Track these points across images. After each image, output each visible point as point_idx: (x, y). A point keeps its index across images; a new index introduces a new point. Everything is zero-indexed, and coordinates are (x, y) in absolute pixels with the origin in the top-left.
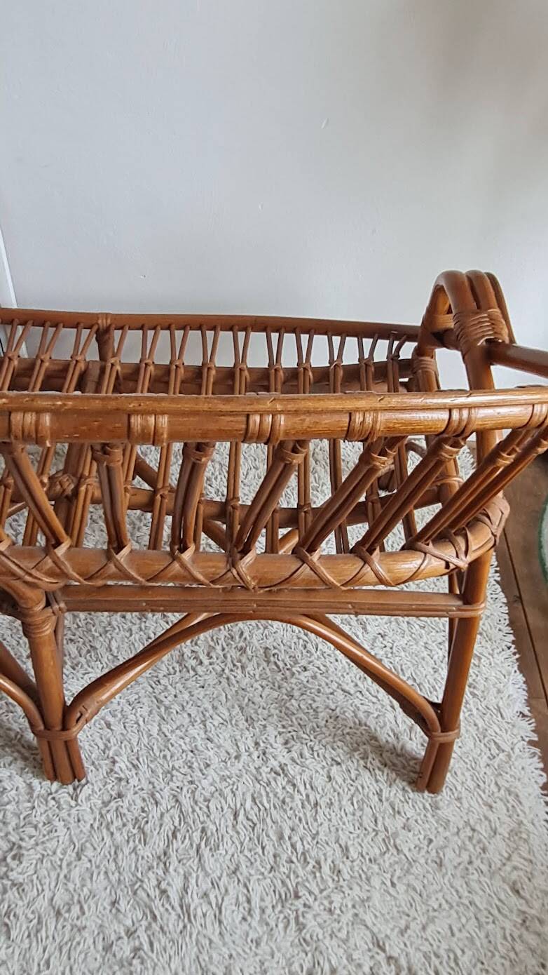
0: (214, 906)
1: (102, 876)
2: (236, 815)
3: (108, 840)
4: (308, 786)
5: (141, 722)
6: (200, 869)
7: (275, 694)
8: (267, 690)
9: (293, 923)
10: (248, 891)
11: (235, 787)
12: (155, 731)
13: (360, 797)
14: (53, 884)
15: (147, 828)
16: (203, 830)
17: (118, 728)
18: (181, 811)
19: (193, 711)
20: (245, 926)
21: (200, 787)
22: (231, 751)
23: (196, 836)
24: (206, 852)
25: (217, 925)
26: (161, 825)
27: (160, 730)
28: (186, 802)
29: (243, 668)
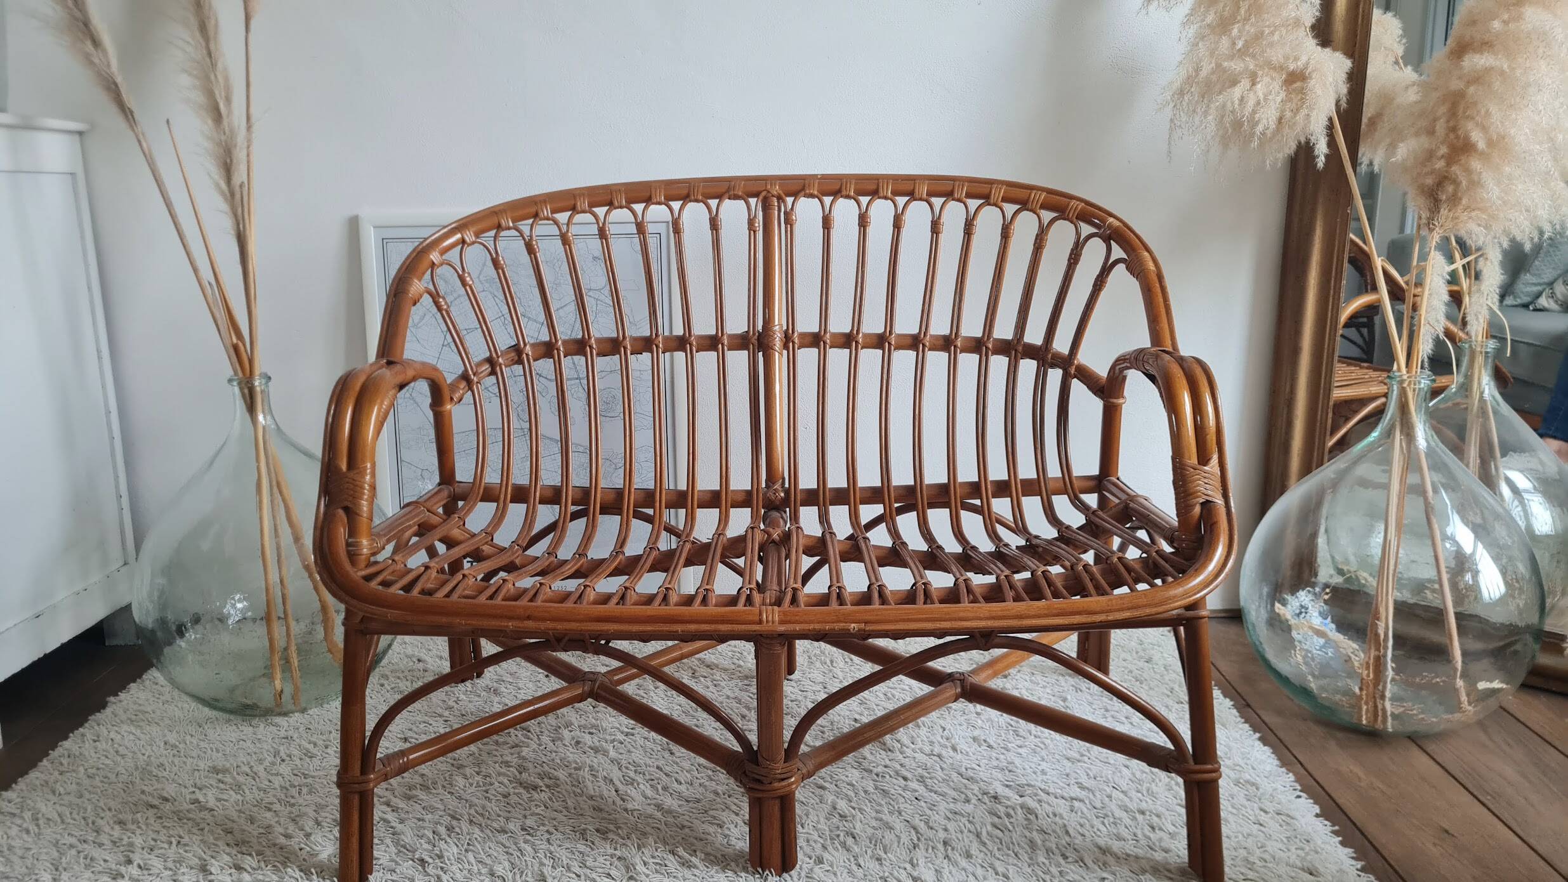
2: (978, 835)
4: (1051, 816)
5: (854, 783)
6: (951, 866)
7: (995, 763)
11: (971, 818)
12: (871, 789)
13: (1112, 820)
16: (945, 843)
19: (909, 775)
21: (933, 818)
22: (957, 797)
23: (940, 847)
26: (899, 842)
29: (954, 749)
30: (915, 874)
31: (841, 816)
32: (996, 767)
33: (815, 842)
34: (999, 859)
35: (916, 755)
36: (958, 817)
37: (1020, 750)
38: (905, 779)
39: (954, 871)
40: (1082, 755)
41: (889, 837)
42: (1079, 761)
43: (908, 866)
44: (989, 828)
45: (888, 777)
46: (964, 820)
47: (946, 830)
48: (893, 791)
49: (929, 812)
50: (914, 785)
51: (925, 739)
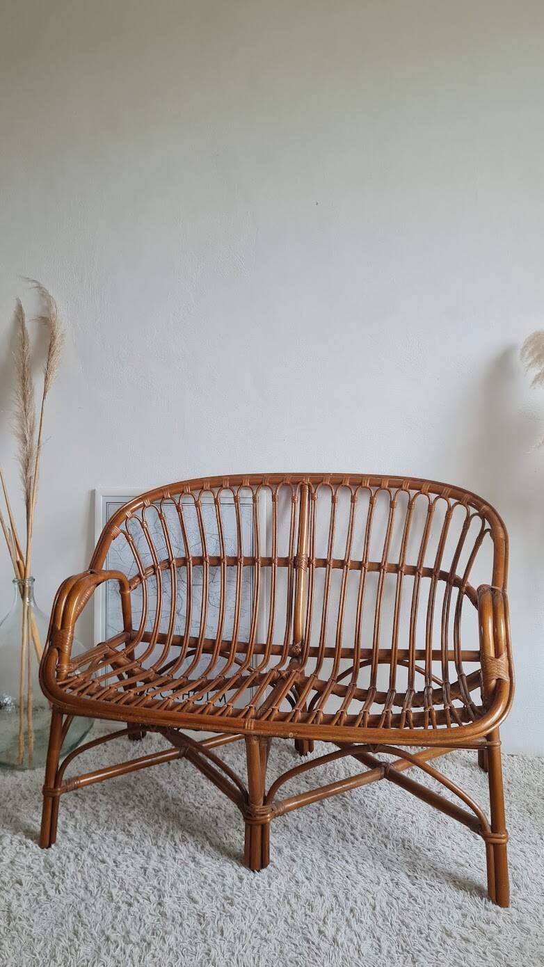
0: (356, 943)
1: (282, 923)
2: (374, 909)
3: (288, 907)
5: (314, 860)
6: (348, 927)
7: (407, 860)
8: (402, 857)
9: (410, 959)
10: (379, 941)
11: (375, 896)
12: (323, 866)
14: (251, 920)
15: (314, 904)
17: (299, 861)
18: (338, 901)
19: (350, 860)
20: (377, 957)
21: (351, 892)
24: (353, 921)
25: (356, 953)
26: (323, 905)
27: (327, 866)
28: (342, 897)
30: (322, 929)
31: (297, 882)
32: (407, 862)
33: (274, 896)
34: (380, 927)
35: (361, 847)
36: (367, 894)
37: (428, 853)
38: (347, 862)
39: (348, 931)
40: (467, 862)
41: (318, 900)
42: (462, 865)
43: (321, 923)
44: (384, 904)
45: (337, 859)
46: (370, 896)
47: (356, 902)
48: (335, 869)
49: (350, 887)
50: (351, 867)
51: (371, 835)
